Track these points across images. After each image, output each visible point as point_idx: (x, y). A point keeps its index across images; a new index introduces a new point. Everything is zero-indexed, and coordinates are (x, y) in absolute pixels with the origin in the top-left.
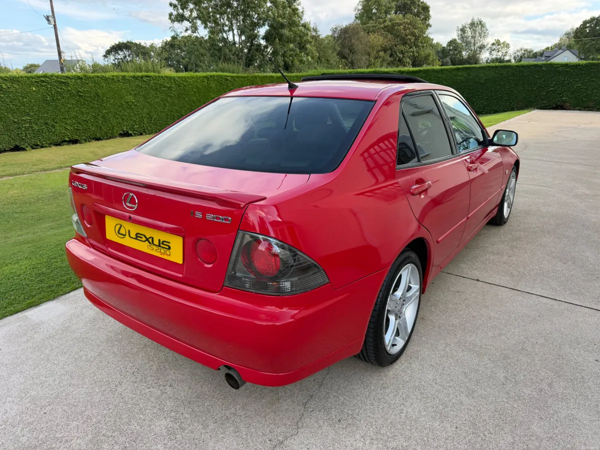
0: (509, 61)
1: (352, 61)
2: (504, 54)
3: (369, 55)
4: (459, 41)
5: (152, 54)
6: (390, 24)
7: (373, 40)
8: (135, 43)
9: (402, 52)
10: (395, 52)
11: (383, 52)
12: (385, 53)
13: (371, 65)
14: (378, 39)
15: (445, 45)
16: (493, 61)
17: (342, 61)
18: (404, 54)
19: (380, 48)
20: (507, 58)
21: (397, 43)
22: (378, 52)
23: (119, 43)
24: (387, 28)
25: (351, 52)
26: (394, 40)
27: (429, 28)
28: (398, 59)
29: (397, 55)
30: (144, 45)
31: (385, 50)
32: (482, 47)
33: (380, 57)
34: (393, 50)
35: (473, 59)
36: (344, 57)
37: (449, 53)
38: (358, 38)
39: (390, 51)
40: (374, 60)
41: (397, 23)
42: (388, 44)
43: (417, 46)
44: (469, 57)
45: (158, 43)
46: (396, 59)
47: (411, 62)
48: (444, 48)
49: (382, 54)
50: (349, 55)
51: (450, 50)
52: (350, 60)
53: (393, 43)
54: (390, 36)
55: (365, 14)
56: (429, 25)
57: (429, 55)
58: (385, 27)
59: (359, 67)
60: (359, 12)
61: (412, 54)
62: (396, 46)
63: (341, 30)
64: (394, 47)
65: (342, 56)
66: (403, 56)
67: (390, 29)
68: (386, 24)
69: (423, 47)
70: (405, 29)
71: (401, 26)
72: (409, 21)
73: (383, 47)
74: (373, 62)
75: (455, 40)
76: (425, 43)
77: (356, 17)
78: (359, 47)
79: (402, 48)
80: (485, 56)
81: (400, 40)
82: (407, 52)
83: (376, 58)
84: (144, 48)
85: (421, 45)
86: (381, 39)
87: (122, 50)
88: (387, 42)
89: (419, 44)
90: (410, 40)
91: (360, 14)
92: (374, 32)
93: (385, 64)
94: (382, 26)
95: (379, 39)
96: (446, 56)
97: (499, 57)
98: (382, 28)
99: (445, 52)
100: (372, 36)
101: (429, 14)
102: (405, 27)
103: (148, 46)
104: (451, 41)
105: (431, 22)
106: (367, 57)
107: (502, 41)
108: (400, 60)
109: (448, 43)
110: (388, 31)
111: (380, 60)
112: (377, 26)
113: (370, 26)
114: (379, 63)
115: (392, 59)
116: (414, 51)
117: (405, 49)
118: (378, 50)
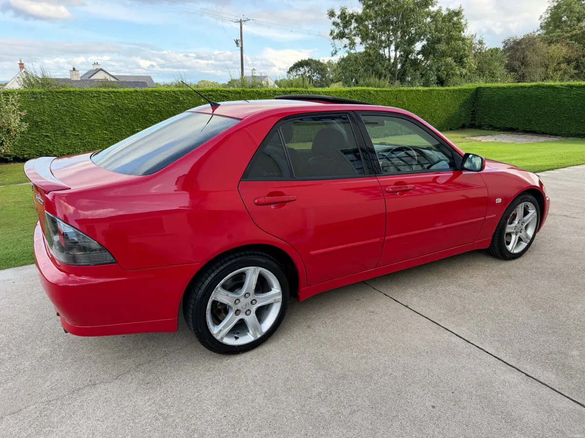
1: (523, 74)
3: (547, 67)
5: (329, 69)
6: (579, 32)
7: (554, 51)
8: (315, 61)
11: (565, 64)
12: (568, 64)
13: (548, 78)
14: (560, 50)
17: (510, 74)
19: (561, 59)
22: (559, 64)
23: (302, 60)
24: (575, 37)
25: (522, 64)
26: (583, 49)
30: (322, 62)
31: (569, 62)
33: (561, 70)
34: (580, 61)
38: (534, 50)
39: (574, 63)
40: (553, 73)
42: (574, 55)
45: (336, 59)
49: (563, 66)
50: (520, 67)
52: (520, 73)
53: (580, 54)
54: (577, 45)
55: (554, 21)
58: (573, 36)
59: (532, 81)
60: (546, 21)
63: (514, 41)
65: (511, 69)
67: (579, 38)
68: (574, 32)
73: (566, 59)
74: (551, 75)
77: (541, 26)
78: (533, 58)
83: (555, 70)
84: (322, 64)
86: (565, 50)
87: (303, 67)
88: (572, 52)
91: (546, 23)
92: (557, 41)
93: (567, 77)
94: (568, 35)
95: (562, 49)
98: (568, 37)
100: (553, 47)
106: (543, 69)
110: (575, 40)
111: (560, 73)
112: (563, 35)
113: (554, 36)
114: (559, 76)
115: (577, 72)
118: (559, 62)
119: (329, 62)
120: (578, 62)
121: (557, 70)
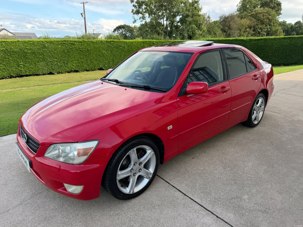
1: (230, 34)
3: (241, 30)
5: (135, 30)
6: (254, 13)
7: (243, 22)
8: (127, 25)
9: (261, 29)
10: (256, 28)
12: (250, 29)
13: (241, 35)
14: (246, 22)
15: (293, 24)
17: (223, 33)
18: (262, 30)
19: (247, 26)
21: (258, 24)
22: (246, 29)
23: (120, 25)
24: (253, 16)
26: (256, 22)
27: (280, 15)
28: (258, 32)
29: (257, 30)
30: (131, 26)
31: (250, 28)
33: (246, 32)
36: (225, 32)
38: (234, 21)
40: (243, 33)
41: (259, 13)
42: (253, 25)
43: (270, 25)
45: (138, 24)
46: (256, 33)
47: (266, 34)
48: (292, 26)
49: (248, 30)
50: (228, 30)
51: (297, 27)
52: (228, 33)
53: (255, 24)
54: (254, 19)
55: (243, 8)
56: (280, 14)
57: (277, 30)
58: (252, 15)
59: (233, 37)
60: (239, 7)
61: (266, 29)
62: (257, 25)
63: (225, 17)
64: (256, 26)
65: (223, 31)
66: (261, 31)
67: (255, 16)
68: (252, 13)
69: (274, 25)
70: (263, 16)
71: (261, 14)
72: (266, 11)
73: (249, 26)
74: (243, 34)
75: (300, 21)
76: (275, 23)
77: (237, 10)
78: (234, 26)
79: (260, 26)
81: (260, 22)
82: (264, 28)
83: (244, 32)
84: (131, 27)
85: (272, 24)
87: (121, 29)
88: (252, 23)
89: (271, 24)
90: (266, 22)
91: (240, 8)
92: (245, 18)
93: (250, 35)
94: (250, 14)
95: (247, 21)
98: (250, 16)
99: (293, 28)
100: (243, 20)
101: (281, 8)
102: (264, 14)
103: (133, 27)
105: (282, 12)
106: (239, 31)
108: (259, 33)
110: (253, 17)
111: (246, 33)
112: (247, 15)
113: (243, 15)
114: (246, 35)
115: (254, 33)
116: (268, 28)
117: (262, 27)
118: (246, 28)
119: (135, 27)
120: (254, 28)
121: (245, 32)
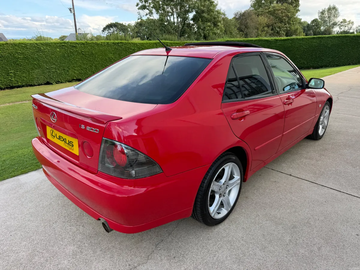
0: (353, 33)
1: (247, 33)
2: (349, 28)
3: (258, 29)
4: (319, 20)
5: (129, 30)
6: (272, 10)
7: (261, 20)
8: (120, 23)
9: (279, 27)
10: (275, 27)
11: (267, 28)
12: (268, 28)
13: (259, 35)
14: (263, 20)
15: (309, 23)
16: (341, 33)
17: (240, 33)
18: (281, 29)
19: (265, 25)
20: (351, 31)
21: (276, 22)
23: (111, 23)
24: (270, 12)
25: (246, 27)
26: (275, 19)
27: (298, 12)
28: (276, 31)
29: (276, 29)
30: (125, 24)
32: (335, 24)
33: (265, 31)
34: (274, 26)
35: (328, 31)
36: (242, 31)
37: (312, 27)
38: (251, 19)
39: (271, 27)
41: (277, 9)
42: (270, 23)
43: (289, 23)
44: (325, 30)
45: (133, 23)
46: (275, 32)
47: (285, 34)
48: (308, 24)
49: (266, 29)
50: (245, 29)
51: (314, 26)
52: (245, 33)
54: (272, 17)
55: (258, 4)
56: (299, 10)
57: (297, 29)
58: (269, 12)
59: (251, 37)
61: (286, 28)
62: (275, 23)
63: (241, 14)
64: (275, 24)
65: (240, 30)
66: (280, 30)
67: (273, 13)
68: (270, 10)
69: (293, 24)
70: (282, 13)
71: (280, 11)
72: (285, 8)
73: (267, 25)
74: (260, 33)
75: (317, 19)
76: (295, 21)
77: (251, 6)
78: (251, 24)
79: (280, 25)
80: (336, 30)
81: (279, 19)
82: (283, 27)
84: (125, 26)
85: (292, 23)
86: (266, 19)
87: (112, 28)
88: (270, 21)
89: (291, 22)
90: (285, 20)
91: (254, 4)
92: (262, 15)
93: (268, 35)
94: (267, 11)
95: (265, 19)
96: (309, 30)
97: (346, 30)
98: (267, 12)
99: (309, 27)
100: (260, 17)
101: (299, 3)
102: (282, 11)
103: (127, 25)
104: (314, 20)
105: (300, 8)
106: (256, 30)
107: (348, 20)
108: (278, 33)
109: (312, 21)
110: (271, 14)
111: (264, 33)
112: (264, 11)
113: (260, 11)
114: (264, 35)
115: (273, 32)
116: (287, 27)
117: (281, 26)
118: (263, 26)
119: (129, 25)
120: (273, 27)
121: (263, 31)
